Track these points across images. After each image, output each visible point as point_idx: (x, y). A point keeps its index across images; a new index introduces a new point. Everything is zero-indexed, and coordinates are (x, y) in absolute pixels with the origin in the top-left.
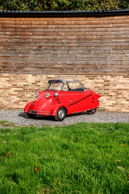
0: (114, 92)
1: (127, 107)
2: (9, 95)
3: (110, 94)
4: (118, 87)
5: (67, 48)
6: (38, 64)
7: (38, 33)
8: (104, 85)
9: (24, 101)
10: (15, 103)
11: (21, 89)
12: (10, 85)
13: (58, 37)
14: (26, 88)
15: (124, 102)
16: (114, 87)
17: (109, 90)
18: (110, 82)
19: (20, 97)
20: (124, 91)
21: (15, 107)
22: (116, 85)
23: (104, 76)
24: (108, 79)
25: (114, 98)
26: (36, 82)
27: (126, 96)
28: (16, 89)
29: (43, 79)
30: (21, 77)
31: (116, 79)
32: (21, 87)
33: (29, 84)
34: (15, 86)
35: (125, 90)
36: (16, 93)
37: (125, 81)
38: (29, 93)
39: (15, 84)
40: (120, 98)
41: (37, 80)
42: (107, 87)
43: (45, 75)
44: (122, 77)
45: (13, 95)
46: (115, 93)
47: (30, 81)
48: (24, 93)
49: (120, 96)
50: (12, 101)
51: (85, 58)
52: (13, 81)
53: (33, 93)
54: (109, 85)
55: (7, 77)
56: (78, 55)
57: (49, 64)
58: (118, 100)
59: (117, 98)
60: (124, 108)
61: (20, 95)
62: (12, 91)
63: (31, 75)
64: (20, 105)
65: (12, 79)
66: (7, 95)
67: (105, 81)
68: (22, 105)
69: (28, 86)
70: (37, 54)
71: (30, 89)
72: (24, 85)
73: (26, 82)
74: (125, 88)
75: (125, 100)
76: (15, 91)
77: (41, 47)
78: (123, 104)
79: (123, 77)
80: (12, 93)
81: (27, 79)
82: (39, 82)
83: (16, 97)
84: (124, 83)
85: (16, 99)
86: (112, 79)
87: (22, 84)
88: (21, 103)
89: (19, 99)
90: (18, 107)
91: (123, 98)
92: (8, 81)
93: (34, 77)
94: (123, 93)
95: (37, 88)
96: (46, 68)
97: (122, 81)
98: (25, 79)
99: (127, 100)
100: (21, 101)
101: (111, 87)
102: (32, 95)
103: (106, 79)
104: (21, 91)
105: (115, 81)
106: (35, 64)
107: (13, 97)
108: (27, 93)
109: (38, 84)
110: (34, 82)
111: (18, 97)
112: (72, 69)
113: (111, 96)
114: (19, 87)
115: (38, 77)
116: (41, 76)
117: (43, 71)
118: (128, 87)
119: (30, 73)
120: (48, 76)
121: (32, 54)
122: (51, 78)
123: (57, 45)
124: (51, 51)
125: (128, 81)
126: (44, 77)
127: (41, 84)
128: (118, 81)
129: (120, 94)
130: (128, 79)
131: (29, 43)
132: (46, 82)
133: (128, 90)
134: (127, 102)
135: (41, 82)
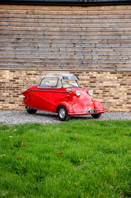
0: (100, 89)
1: (115, 105)
3: (97, 92)
4: (105, 84)
5: (49, 41)
6: (16, 58)
7: (16, 23)
8: (90, 82)
13: (39, 29)
14: (2, 86)
15: (111, 100)
16: (100, 84)
17: (95, 87)
18: (97, 79)
20: (112, 89)
22: (102, 82)
23: (90, 73)
24: (95, 75)
25: (101, 96)
26: (14, 78)
27: (113, 94)
29: (22, 75)
31: (103, 75)
33: (6, 81)
35: (112, 87)
37: (112, 78)
38: (6, 91)
40: (107, 96)
41: (15, 77)
42: (93, 84)
43: (24, 71)
44: (109, 73)
46: (102, 91)
47: (8, 78)
49: (107, 94)
51: (69, 52)
53: (11, 92)
54: (95, 82)
56: (61, 49)
57: (29, 59)
58: (105, 98)
59: (104, 96)
60: (112, 107)
63: (8, 71)
67: (90, 78)
69: (5, 83)
70: (15, 48)
71: (7, 87)
72: (1, 83)
73: (3, 78)
74: (112, 85)
75: (112, 98)
77: (19, 39)
78: (111, 103)
79: (111, 73)
81: (4, 76)
82: (18, 79)
84: (112, 80)
86: (98, 75)
91: (111, 96)
93: (12, 73)
94: (110, 91)
95: (15, 85)
96: (25, 63)
97: (109, 78)
98: (2, 76)
99: (114, 98)
101: (98, 84)
102: (10, 94)
103: (92, 75)
105: (101, 77)
106: (13, 59)
108: (4, 92)
109: (17, 81)
110: (12, 79)
112: (55, 64)
113: (98, 94)
115: (17, 74)
116: (19, 72)
117: (21, 67)
118: (115, 85)
119: (7, 68)
120: (28, 72)
121: (10, 48)
122: (31, 74)
123: (37, 38)
124: (31, 44)
125: (116, 78)
126: (24, 73)
127: (20, 81)
128: (105, 77)
129: (107, 92)
130: (115, 75)
131: (5, 35)
132: (25, 79)
133: (115, 87)
134: (115, 100)
135: (20, 78)
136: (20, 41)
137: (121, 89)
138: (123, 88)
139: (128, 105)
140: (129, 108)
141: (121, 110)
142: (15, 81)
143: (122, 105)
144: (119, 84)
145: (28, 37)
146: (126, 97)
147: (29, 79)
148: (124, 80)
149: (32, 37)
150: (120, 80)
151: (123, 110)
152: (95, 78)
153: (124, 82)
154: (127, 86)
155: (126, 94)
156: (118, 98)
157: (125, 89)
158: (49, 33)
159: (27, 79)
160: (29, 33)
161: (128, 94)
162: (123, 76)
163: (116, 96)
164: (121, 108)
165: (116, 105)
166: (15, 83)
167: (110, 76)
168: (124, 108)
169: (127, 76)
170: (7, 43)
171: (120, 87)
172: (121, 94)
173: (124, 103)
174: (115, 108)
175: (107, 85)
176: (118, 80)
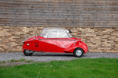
0: (84, 38)
2: (9, 41)
4: (87, 35)
5: (52, 9)
6: (31, 19)
8: (78, 34)
9: (20, 46)
10: (14, 47)
11: (18, 37)
12: (10, 34)
13: (46, 1)
14: (22, 36)
15: (91, 45)
16: (84, 35)
17: (81, 37)
18: (82, 32)
19: (17, 43)
20: (91, 38)
21: (13, 50)
22: (85, 34)
23: (78, 28)
24: (80, 30)
26: (29, 32)
27: (92, 41)
28: (14, 37)
29: (35, 30)
30: (18, 29)
31: (85, 30)
32: (18, 36)
33: (24, 33)
34: (14, 35)
35: (91, 37)
36: (15, 40)
37: (91, 31)
39: (14, 33)
40: (88, 43)
41: (30, 31)
42: (80, 35)
43: (36, 27)
44: (89, 28)
45: (12, 41)
46: (85, 39)
47: (25, 32)
48: (20, 40)
49: (88, 41)
50: (11, 46)
51: (64, 16)
52: (12, 31)
54: (81, 34)
55: (8, 28)
56: (59, 14)
57: (39, 20)
59: (86, 43)
60: (91, 49)
61: (17, 42)
62: (11, 38)
63: (26, 27)
64: (18, 49)
65: (11, 30)
66: (8, 42)
67: (78, 31)
68: (19, 48)
69: (24, 35)
70: (30, 13)
72: (21, 34)
73: (22, 32)
74: (91, 36)
75: (91, 44)
76: (14, 39)
77: (33, 7)
78: (90, 47)
79: (91, 29)
80: (12, 40)
81: (23, 30)
82: (32, 32)
83: (15, 43)
84: (91, 33)
85: (15, 44)
86: (83, 30)
87: (19, 33)
88: (18, 47)
89: (16, 44)
90: (16, 50)
91: (91, 43)
92: (8, 31)
93: (28, 29)
94: (90, 39)
96: (37, 22)
97: (89, 31)
98: (21, 30)
99: (93, 44)
100: (19, 46)
103: (79, 30)
104: (18, 39)
106: (29, 19)
107: (12, 43)
108: (23, 40)
109: (31, 33)
110: (28, 32)
111: (16, 43)
112: (56, 23)
114: (16, 36)
115: (31, 29)
116: (33, 28)
117: (34, 24)
118: (93, 36)
119: (25, 26)
120: (39, 28)
121: (27, 13)
122: (41, 29)
123: (44, 7)
124: (41, 10)
125: (94, 31)
126: (36, 29)
127: (33, 33)
128: (87, 31)
129: (88, 40)
130: (93, 30)
131: (24, 5)
132: (37, 32)
133: (93, 37)
134: (93, 45)
135: (33, 32)
136: (33, 8)
137: (97, 38)
138: (98, 38)
139: (101, 48)
140: (102, 50)
141: (97, 51)
142: (30, 33)
143: (97, 48)
144: (96, 35)
145: (39, 6)
146: (100, 43)
147: (39, 32)
148: (98, 33)
149: (41, 6)
150: (96, 32)
151: (98, 51)
152: (81, 31)
153: (99, 34)
154: (100, 36)
155: (100, 41)
156: (95, 44)
157: (99, 38)
158: (52, 4)
159: (38, 32)
160: (40, 4)
161: (101, 41)
162: (98, 30)
163: (94, 43)
164: (97, 50)
165: (94, 48)
166: (30, 35)
167: (90, 30)
168: (99, 50)
169: (101, 31)
170: (25, 10)
171: (96, 37)
172: (97, 41)
173: (99, 47)
174: (93, 50)
175: (88, 36)
176: (95, 33)
